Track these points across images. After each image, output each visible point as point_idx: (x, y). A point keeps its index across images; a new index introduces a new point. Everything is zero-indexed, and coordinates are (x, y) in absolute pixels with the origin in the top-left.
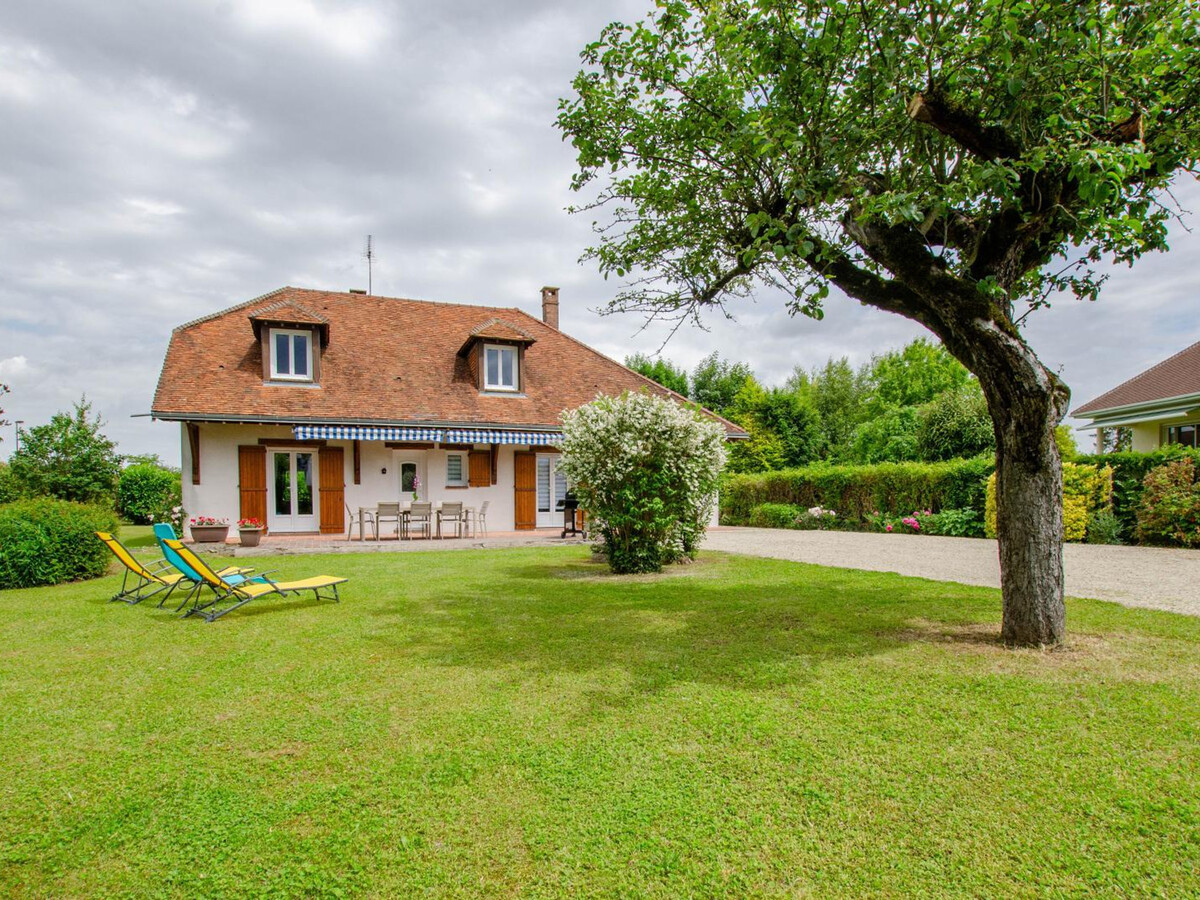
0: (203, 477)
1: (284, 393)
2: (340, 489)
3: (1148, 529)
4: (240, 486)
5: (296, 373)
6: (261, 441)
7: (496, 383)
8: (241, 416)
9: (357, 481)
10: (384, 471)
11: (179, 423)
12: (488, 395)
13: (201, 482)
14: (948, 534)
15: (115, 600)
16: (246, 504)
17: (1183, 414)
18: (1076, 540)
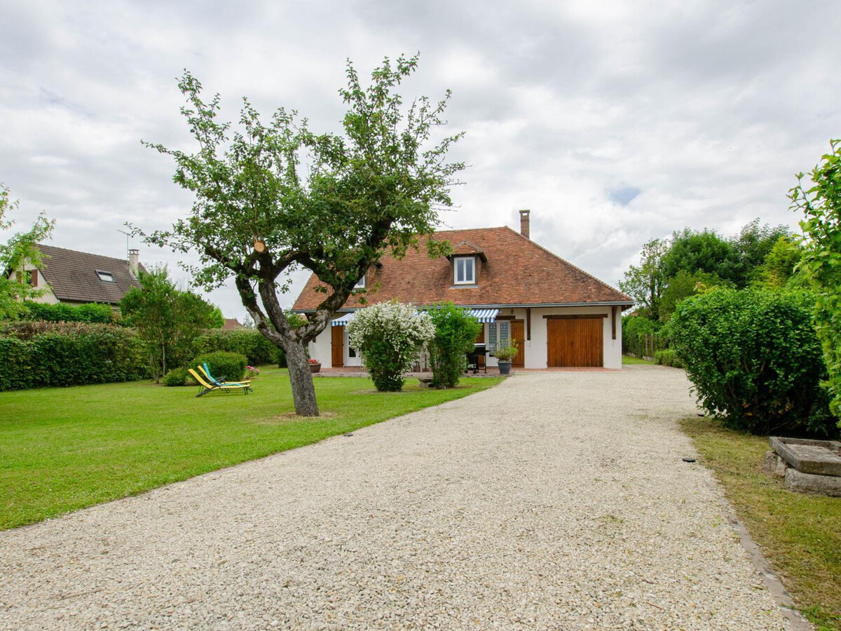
4: (332, 343)
7: (462, 280)
12: (458, 288)
15: (198, 396)
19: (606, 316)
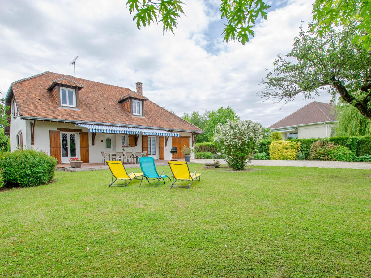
0: (35, 142)
1: (69, 112)
2: (87, 147)
3: (314, 157)
4: (50, 146)
5: (69, 104)
6: (58, 129)
8: (57, 119)
9: (93, 144)
10: (102, 141)
11: (25, 120)
13: (34, 144)
14: (261, 159)
16: (53, 153)
17: (294, 130)
18: (294, 160)
19: (190, 137)
